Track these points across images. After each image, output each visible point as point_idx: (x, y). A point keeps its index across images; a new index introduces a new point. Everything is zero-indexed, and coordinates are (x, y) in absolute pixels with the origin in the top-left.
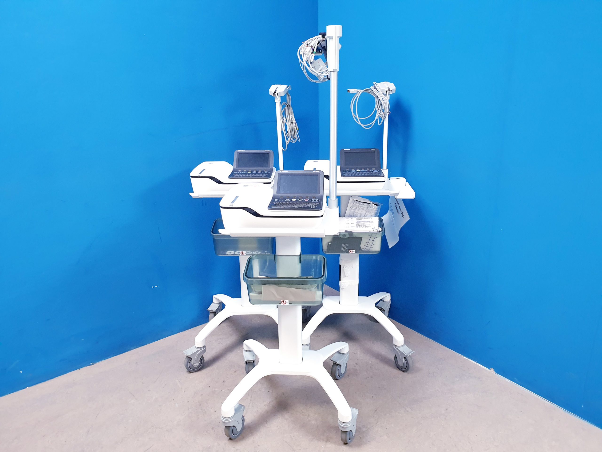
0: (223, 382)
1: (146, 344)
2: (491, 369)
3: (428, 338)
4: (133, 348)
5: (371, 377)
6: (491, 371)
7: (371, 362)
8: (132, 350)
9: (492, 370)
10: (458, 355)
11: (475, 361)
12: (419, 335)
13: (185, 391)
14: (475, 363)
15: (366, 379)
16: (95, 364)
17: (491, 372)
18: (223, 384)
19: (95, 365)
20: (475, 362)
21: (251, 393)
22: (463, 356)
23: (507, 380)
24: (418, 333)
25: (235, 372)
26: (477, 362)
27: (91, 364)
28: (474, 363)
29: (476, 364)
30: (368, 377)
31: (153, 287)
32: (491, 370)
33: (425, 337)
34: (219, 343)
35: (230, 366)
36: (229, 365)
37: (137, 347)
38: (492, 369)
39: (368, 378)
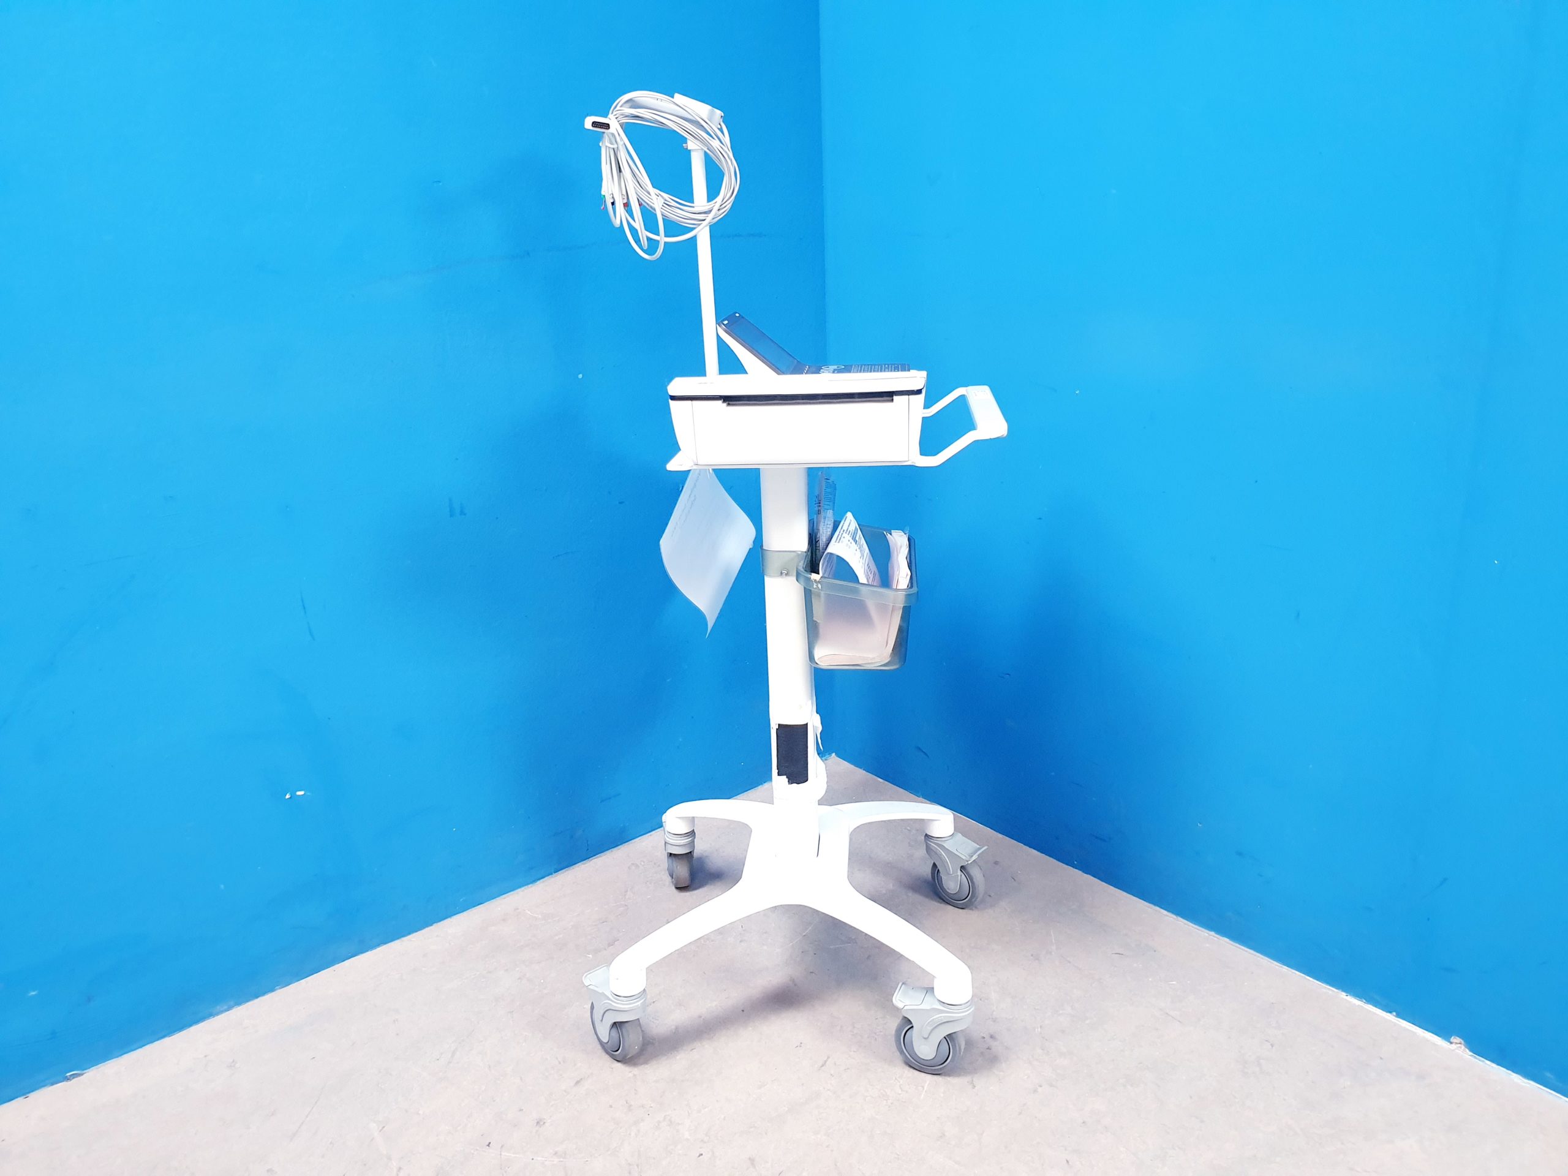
0: (538, 1123)
1: (272, 990)
2: (1452, 1039)
3: (1213, 933)
4: (225, 1007)
5: (1051, 1085)
6: (1453, 1045)
7: (1041, 1027)
8: (218, 1014)
9: (1456, 1043)
10: (1324, 990)
11: (1390, 1012)
12: (1181, 922)
13: (400, 1169)
14: (1391, 1017)
15: (1035, 1091)
16: (82, 1074)
17: (1456, 1051)
18: (537, 1131)
19: (82, 1077)
20: (1389, 1014)
21: (638, 1166)
22: (1344, 994)
23: (1517, 1078)
24: (1174, 916)
25: (577, 1083)
26: (1398, 1015)
27: (68, 1074)
28: (1388, 1018)
29: (1395, 1025)
30: (1041, 1086)
31: (288, 796)
32: (1451, 1043)
33: (1203, 929)
34: (519, 978)
35: (560, 1063)
36: (557, 1058)
37: (239, 1004)
38: (1458, 1040)
39: (1040, 1089)
